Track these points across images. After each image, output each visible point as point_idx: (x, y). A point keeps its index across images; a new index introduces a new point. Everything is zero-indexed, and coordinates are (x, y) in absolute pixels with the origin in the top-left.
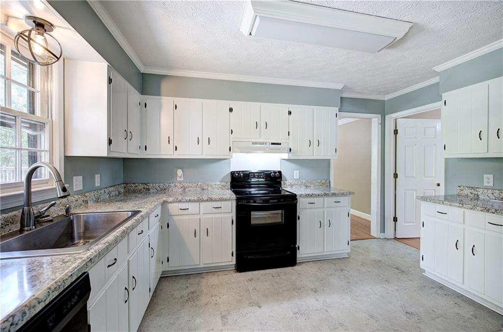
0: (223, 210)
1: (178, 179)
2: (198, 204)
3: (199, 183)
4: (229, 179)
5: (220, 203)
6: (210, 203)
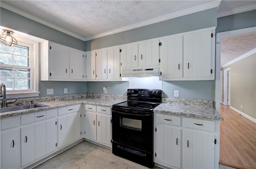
0: (106, 112)
1: (105, 92)
2: (95, 107)
3: (113, 95)
5: (105, 108)
6: (100, 107)
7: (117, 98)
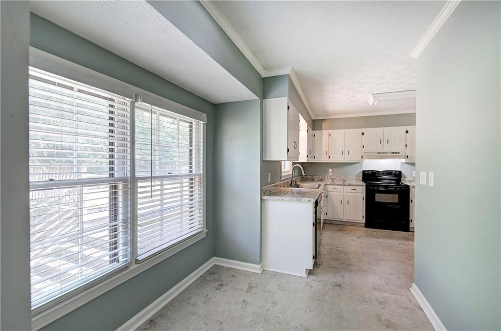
0: (357, 191)
1: (329, 174)
2: (343, 187)
3: (342, 177)
4: (361, 175)
5: (355, 187)
6: (349, 187)
7: (348, 180)
